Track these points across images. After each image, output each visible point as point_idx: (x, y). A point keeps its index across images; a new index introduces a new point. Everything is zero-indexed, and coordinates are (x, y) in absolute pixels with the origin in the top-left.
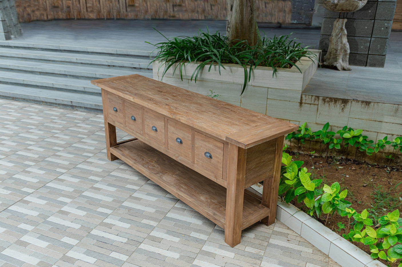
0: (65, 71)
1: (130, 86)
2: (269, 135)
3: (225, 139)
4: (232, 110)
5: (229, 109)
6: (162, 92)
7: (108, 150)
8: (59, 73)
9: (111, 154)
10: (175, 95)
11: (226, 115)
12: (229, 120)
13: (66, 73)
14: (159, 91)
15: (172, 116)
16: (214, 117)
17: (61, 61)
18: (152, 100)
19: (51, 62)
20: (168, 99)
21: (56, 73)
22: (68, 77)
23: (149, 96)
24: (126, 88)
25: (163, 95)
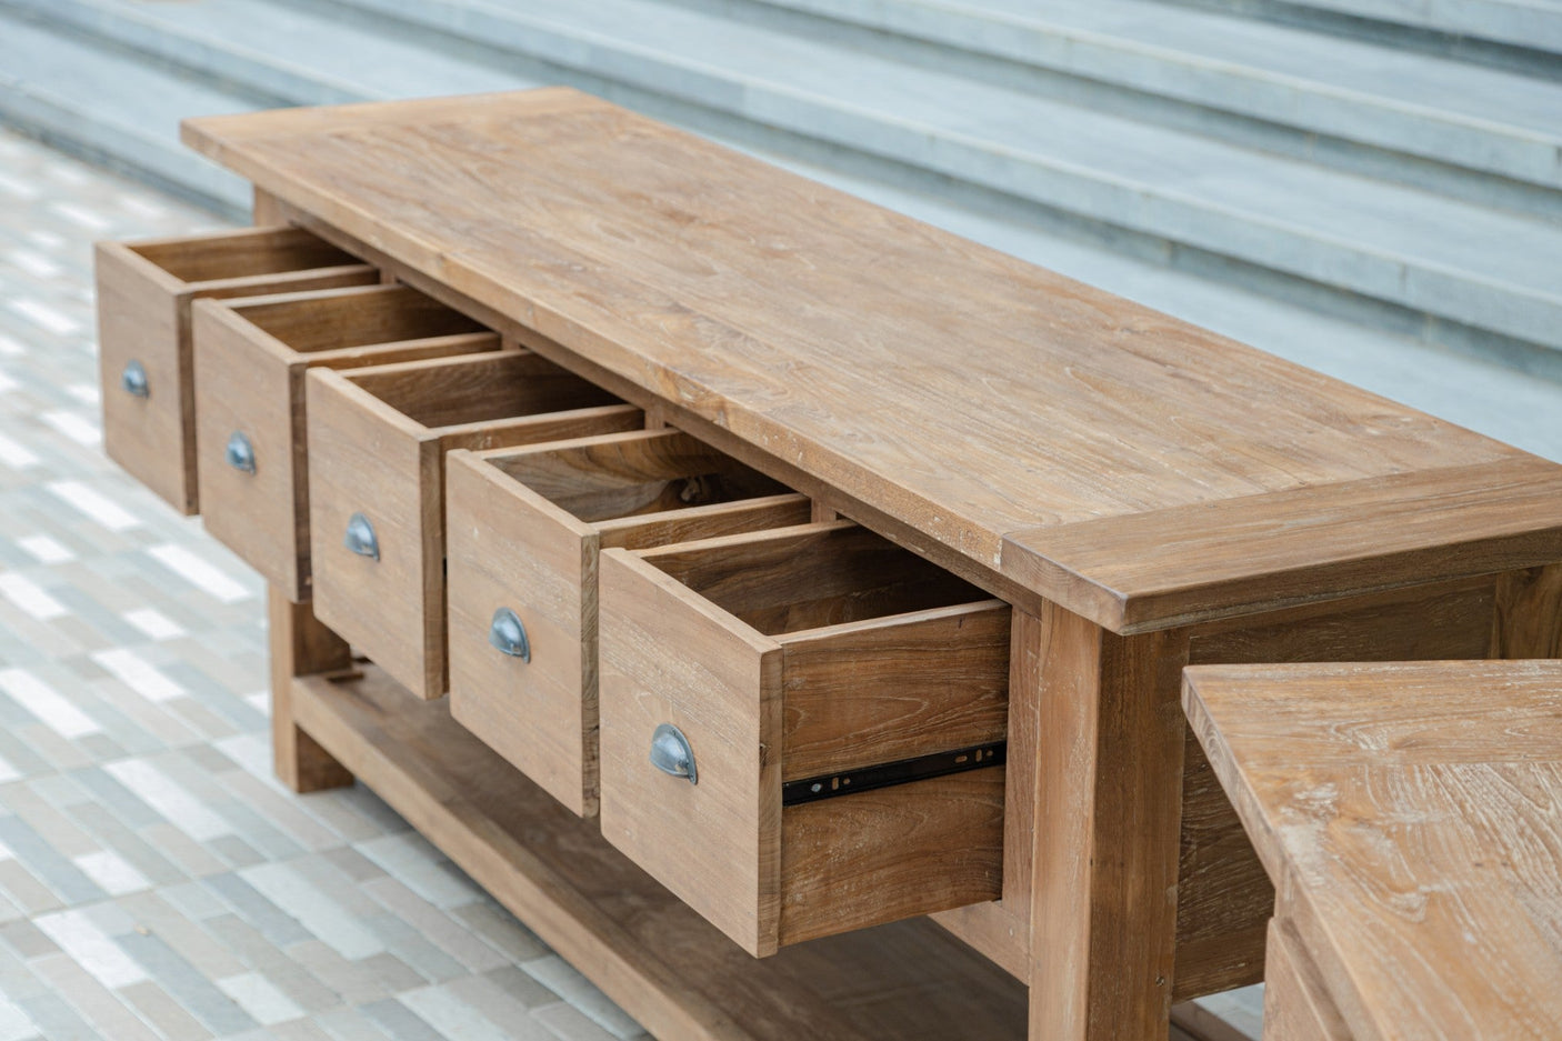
0: (1405, 272)
1: (466, 172)
2: (1355, 552)
3: (997, 560)
4: (1184, 372)
5: (1163, 364)
6: (691, 219)
7: (281, 700)
8: (1340, 278)
9: (302, 738)
10: (782, 247)
11: (1112, 404)
12: (1102, 435)
13: (1412, 296)
14: (672, 215)
15: (677, 388)
16: (1002, 407)
17: (1406, 157)
18: (585, 270)
19: (1307, 149)
20: (707, 272)
21: (1318, 272)
22: (1430, 333)
23: (571, 243)
24: (425, 183)
25: (690, 244)
